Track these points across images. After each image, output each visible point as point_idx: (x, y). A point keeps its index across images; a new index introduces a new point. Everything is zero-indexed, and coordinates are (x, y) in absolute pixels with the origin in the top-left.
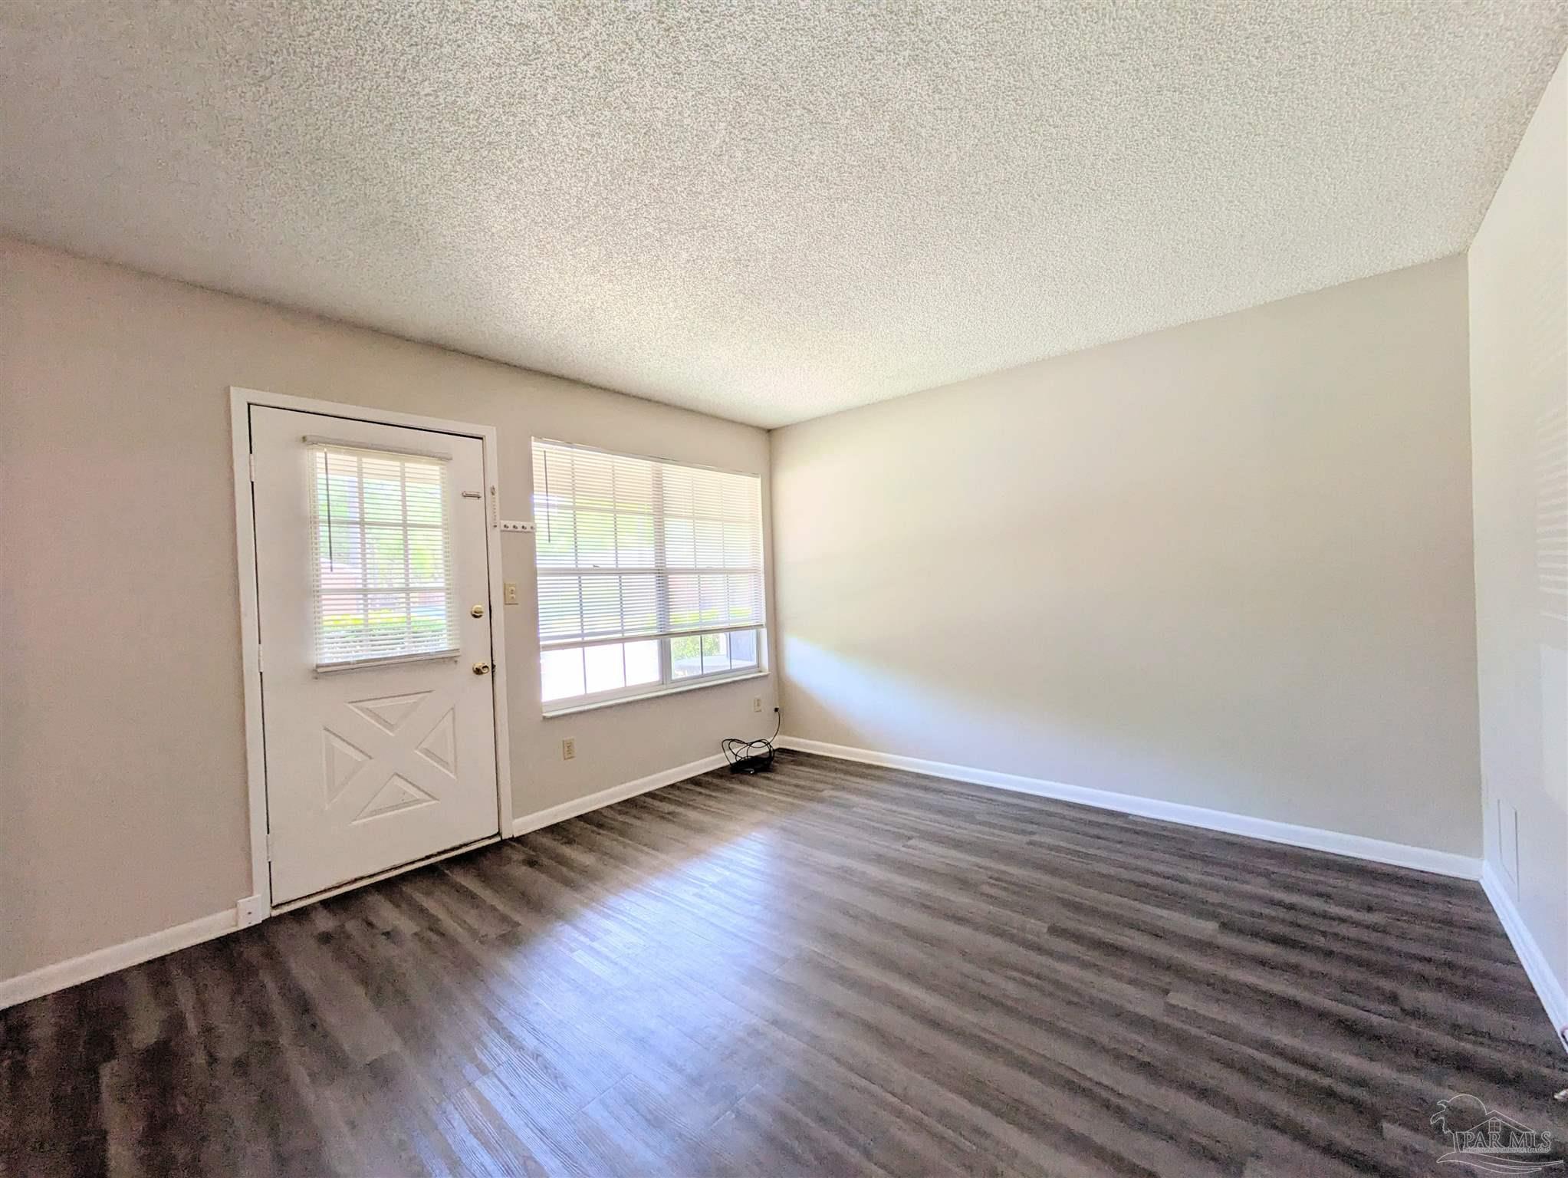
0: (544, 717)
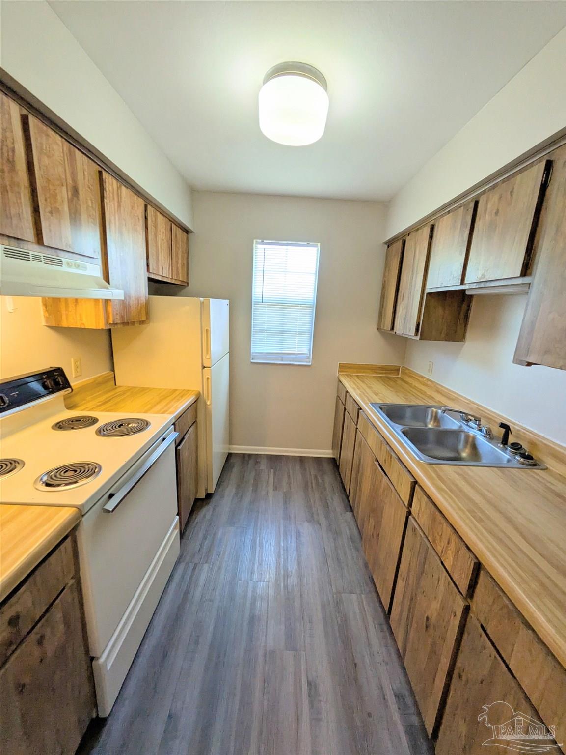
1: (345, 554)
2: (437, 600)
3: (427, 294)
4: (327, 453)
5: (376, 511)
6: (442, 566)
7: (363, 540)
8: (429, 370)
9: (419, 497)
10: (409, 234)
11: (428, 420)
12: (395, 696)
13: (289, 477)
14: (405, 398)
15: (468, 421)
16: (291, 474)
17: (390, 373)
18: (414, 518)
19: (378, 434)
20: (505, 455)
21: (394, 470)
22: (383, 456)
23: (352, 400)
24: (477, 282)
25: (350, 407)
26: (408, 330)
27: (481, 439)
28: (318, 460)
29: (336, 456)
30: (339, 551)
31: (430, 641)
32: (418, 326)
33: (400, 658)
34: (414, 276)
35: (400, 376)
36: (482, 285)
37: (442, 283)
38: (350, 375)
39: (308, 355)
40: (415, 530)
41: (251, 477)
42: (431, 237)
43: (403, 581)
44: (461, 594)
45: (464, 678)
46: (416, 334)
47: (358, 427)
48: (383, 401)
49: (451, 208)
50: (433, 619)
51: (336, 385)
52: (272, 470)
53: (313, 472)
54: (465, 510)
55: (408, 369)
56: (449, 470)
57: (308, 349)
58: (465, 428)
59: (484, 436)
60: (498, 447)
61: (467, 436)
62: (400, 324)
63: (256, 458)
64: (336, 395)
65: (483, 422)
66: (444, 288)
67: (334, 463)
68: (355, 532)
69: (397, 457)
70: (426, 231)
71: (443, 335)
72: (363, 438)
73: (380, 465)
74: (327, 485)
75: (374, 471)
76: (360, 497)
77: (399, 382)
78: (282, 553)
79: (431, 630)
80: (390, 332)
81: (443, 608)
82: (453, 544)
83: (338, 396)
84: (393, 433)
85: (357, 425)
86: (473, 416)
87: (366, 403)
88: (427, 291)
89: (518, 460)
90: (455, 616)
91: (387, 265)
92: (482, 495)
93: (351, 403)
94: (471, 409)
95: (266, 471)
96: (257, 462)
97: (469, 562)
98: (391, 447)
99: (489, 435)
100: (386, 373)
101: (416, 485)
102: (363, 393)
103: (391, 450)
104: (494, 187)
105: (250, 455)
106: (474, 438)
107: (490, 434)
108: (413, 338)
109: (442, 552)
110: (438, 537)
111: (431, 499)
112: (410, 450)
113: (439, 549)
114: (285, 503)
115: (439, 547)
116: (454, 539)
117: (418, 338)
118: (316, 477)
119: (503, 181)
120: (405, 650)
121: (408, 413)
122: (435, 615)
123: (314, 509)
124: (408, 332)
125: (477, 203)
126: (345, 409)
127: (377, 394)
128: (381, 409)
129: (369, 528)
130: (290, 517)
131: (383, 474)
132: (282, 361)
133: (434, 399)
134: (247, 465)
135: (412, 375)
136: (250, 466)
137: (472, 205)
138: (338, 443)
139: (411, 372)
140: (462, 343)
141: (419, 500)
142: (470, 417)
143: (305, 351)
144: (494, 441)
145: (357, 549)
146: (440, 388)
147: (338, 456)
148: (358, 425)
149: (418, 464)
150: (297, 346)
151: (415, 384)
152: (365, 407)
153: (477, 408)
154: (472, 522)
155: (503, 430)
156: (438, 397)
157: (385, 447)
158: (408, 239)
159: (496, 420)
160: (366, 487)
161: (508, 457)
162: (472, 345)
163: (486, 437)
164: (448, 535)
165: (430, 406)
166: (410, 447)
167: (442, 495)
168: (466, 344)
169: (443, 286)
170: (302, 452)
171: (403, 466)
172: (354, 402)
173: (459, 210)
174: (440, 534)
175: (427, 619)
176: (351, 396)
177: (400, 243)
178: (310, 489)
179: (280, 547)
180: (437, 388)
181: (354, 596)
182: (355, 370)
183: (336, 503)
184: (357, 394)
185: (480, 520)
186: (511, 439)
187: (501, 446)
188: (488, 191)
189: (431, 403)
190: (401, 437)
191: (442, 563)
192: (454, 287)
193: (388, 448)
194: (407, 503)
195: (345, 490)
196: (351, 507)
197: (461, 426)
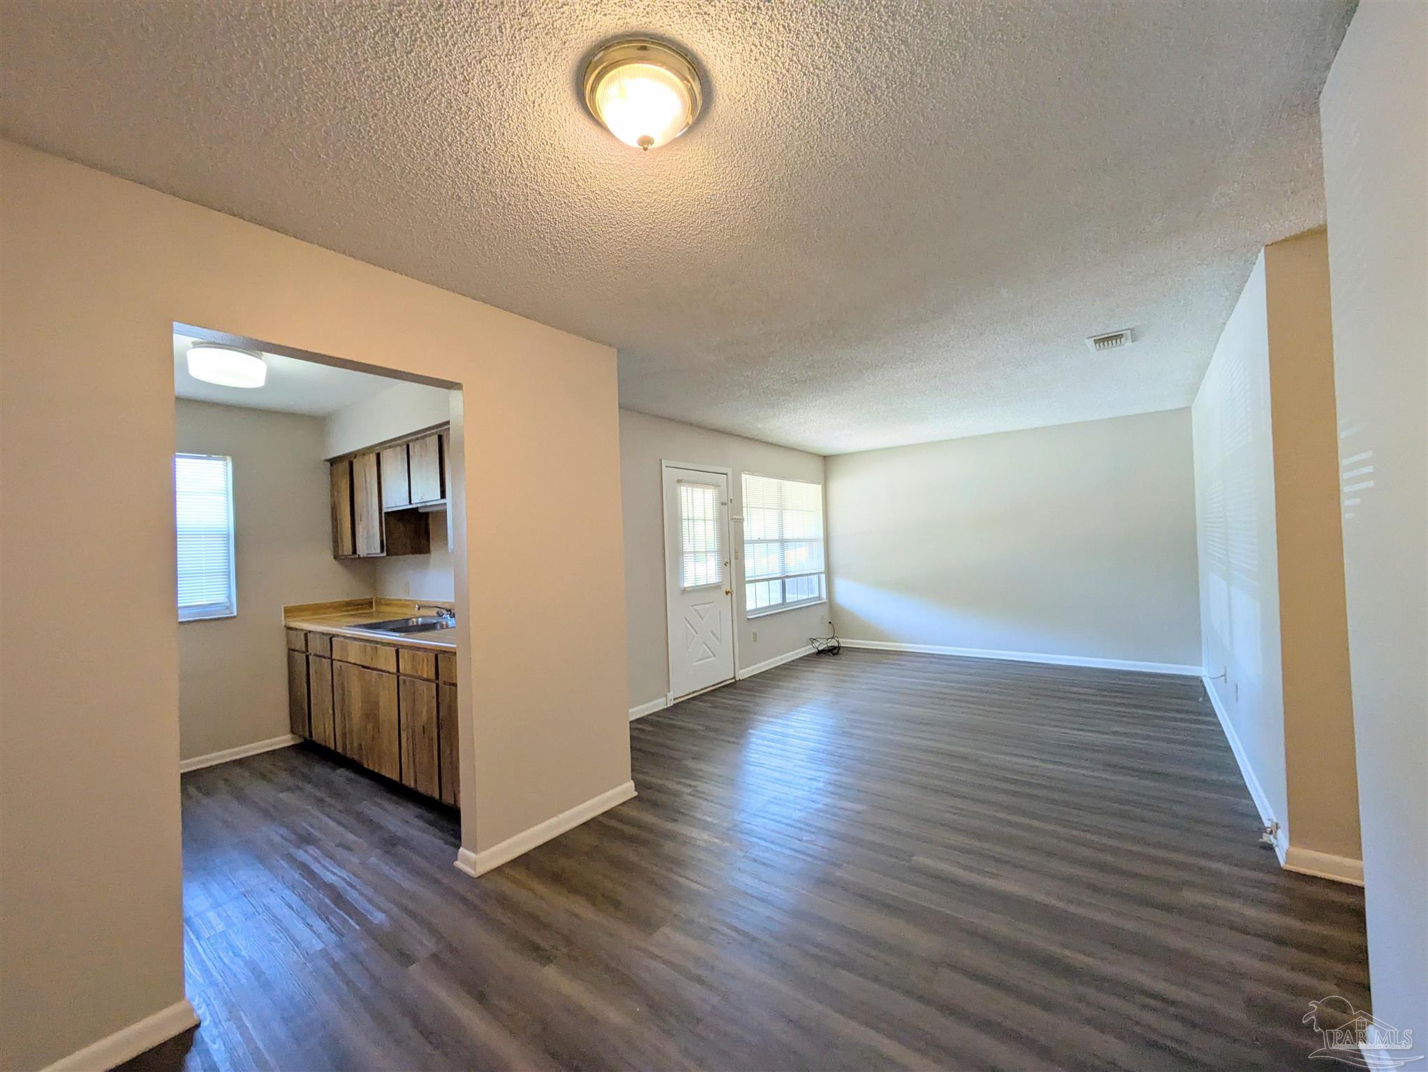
0: (748, 619)
3: (385, 513)
5: (372, 711)
9: (403, 656)
10: (355, 457)
17: (360, 609)
18: (402, 674)
19: (360, 642)
21: (382, 657)
22: (369, 656)
23: (317, 634)
25: (315, 645)
26: (373, 548)
32: (382, 544)
34: (369, 497)
35: (372, 609)
38: (305, 619)
42: (378, 464)
44: (433, 681)
46: (382, 551)
49: (389, 445)
51: (284, 633)
55: (386, 598)
57: (228, 595)
62: (362, 544)
64: (287, 650)
66: (397, 508)
70: (373, 458)
71: (408, 550)
72: (342, 663)
73: (367, 668)
77: (375, 614)
80: (353, 557)
83: (290, 650)
85: (331, 657)
87: (339, 628)
88: (385, 510)
90: (434, 698)
91: (334, 485)
93: (317, 640)
100: (356, 610)
101: (399, 649)
108: (380, 556)
111: (409, 647)
117: (385, 554)
119: (418, 438)
124: (373, 550)
125: (408, 447)
126: (308, 656)
131: (372, 672)
135: (388, 602)
137: (404, 448)
140: (427, 555)
141: (403, 658)
143: (222, 598)
148: (334, 655)
150: (204, 594)
151: (394, 610)
152: (339, 631)
158: (355, 461)
162: (435, 555)
168: (432, 556)
169: (396, 506)
172: (321, 634)
173: (395, 448)
176: (314, 631)
177: (346, 464)
182: (312, 612)
184: (323, 628)
188: (415, 441)
191: (423, 679)
192: (404, 506)
193: (373, 644)
194: (395, 671)
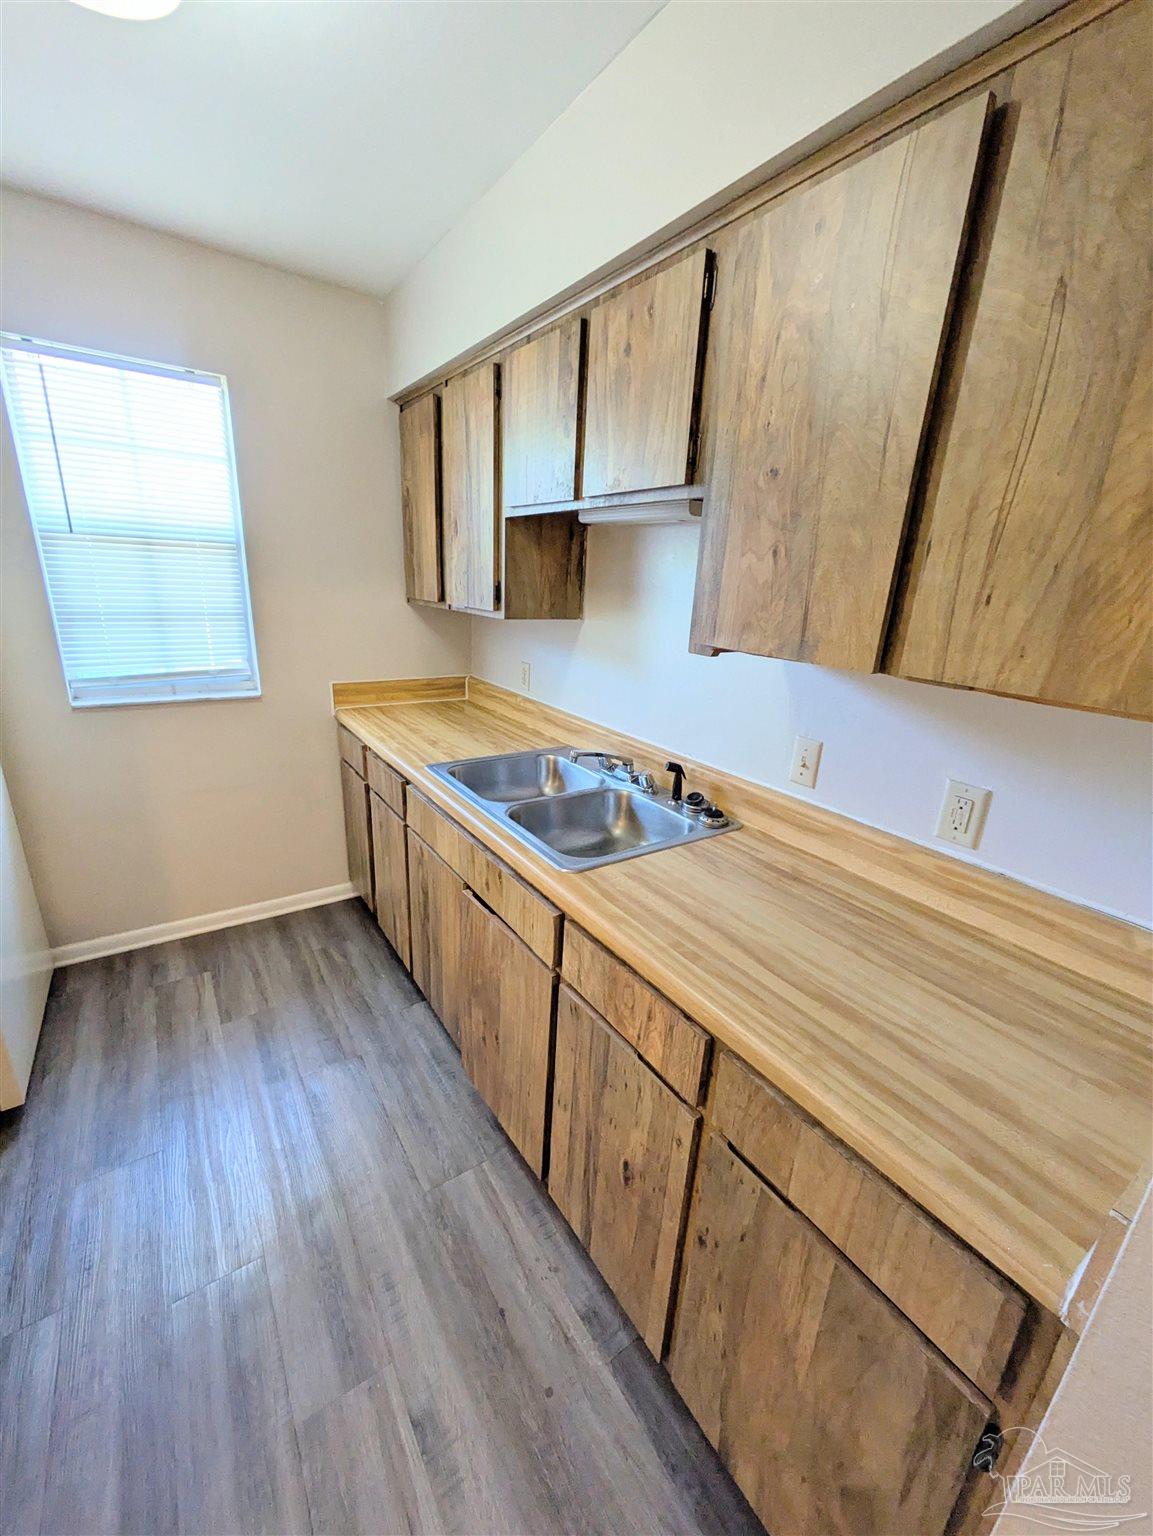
1: (428, 1095)
2: (640, 1128)
3: (507, 519)
4: (342, 891)
5: (482, 990)
6: (640, 1062)
7: (464, 1054)
8: (524, 679)
9: (575, 945)
10: (446, 381)
11: (543, 780)
12: (583, 1319)
13: (257, 974)
14: (491, 743)
15: (611, 768)
16: (261, 965)
17: (447, 695)
18: (570, 986)
19: (461, 832)
20: (684, 818)
21: (512, 902)
22: (480, 873)
23: (382, 765)
24: (605, 495)
25: (379, 780)
26: (477, 599)
27: (640, 798)
28: (322, 913)
29: (364, 890)
30: (416, 1097)
31: (636, 1201)
32: (497, 589)
33: (582, 1249)
34: (474, 481)
35: (467, 698)
36: (616, 501)
37: (536, 497)
38: (364, 709)
39: (249, 673)
40: (575, 1009)
41: (145, 1011)
42: (498, 393)
43: (565, 1110)
44: (685, 1102)
45: (710, 1242)
46: (496, 607)
47: (408, 823)
48: (453, 757)
49: (532, 331)
50: (638, 1162)
51: (334, 735)
52: (207, 976)
53: (316, 945)
54: (666, 946)
55: (484, 683)
56: (613, 873)
57: (246, 657)
58: (611, 783)
59: (644, 792)
60: (669, 807)
61: (618, 798)
62: (459, 587)
63: (151, 957)
64: (339, 758)
65: (636, 766)
66: (541, 507)
67: (363, 909)
68: (441, 1041)
69: (512, 873)
70: (486, 377)
71: (546, 607)
72: (425, 846)
73: (476, 896)
74: (357, 962)
75: (464, 909)
76: (439, 967)
77: (468, 709)
78: (282, 1165)
79: (637, 1183)
80: (438, 606)
81: (653, 1134)
82: (658, 1017)
83: (344, 761)
84: (490, 821)
85: (405, 819)
86: (617, 758)
87: (417, 768)
88: (507, 513)
89: (704, 823)
90: (679, 1143)
91: (406, 453)
92: (682, 907)
93: (382, 774)
94: (612, 745)
95: (190, 981)
96: (157, 966)
97: (695, 1045)
98: (495, 854)
99: (653, 790)
100: (440, 696)
101: (566, 923)
102: (406, 747)
103: (498, 861)
104: (613, 294)
105: (129, 957)
106: (629, 798)
107: (651, 787)
108: (491, 615)
109: (639, 1038)
110: (627, 1013)
111: (599, 942)
112: (537, 852)
113: (632, 1033)
114: (261, 1039)
115: (631, 1032)
116: (660, 1010)
117: (501, 615)
118: (324, 951)
119: (631, 283)
120: (588, 1233)
121: (502, 773)
122: (640, 1152)
123: (339, 1029)
124: (478, 602)
125: (585, 324)
126: (367, 789)
127: (435, 742)
128: (453, 774)
129: (472, 1026)
130: (283, 1071)
131: (486, 911)
132: (175, 693)
133: (543, 734)
134: (127, 986)
135: (493, 693)
136: (134, 985)
137: (576, 327)
138: (362, 862)
139: (490, 687)
140: (579, 620)
141: (577, 951)
142: (614, 761)
143: (237, 662)
144: (658, 797)
145: (451, 1075)
146: (547, 710)
147: (370, 891)
148: (408, 819)
149: (561, 878)
150: (211, 652)
151: (501, 709)
152: (416, 774)
153: (622, 742)
154: (686, 967)
155: (672, 775)
156: (550, 731)
157: (482, 857)
158: (446, 393)
159: (656, 758)
160: (451, 945)
161: (688, 821)
162: (596, 622)
163: (647, 792)
164: (647, 1005)
165: (540, 751)
166: (535, 846)
167: (619, 929)
168: (586, 622)
169: (538, 502)
170: (279, 907)
171: (530, 889)
172: (388, 770)
173: (551, 334)
174: (630, 1006)
175: (626, 1164)
176: (377, 756)
177: (428, 403)
178: (318, 988)
179: (273, 1155)
180: (546, 713)
181: (469, 1176)
182: (373, 696)
183: (386, 991)
184: (391, 750)
185: (695, 958)
186: (686, 790)
187: (673, 803)
188: (604, 302)
189: (544, 745)
190: (512, 828)
191: (640, 1057)
192: (561, 505)
193: (490, 858)
194: (550, 963)
195: (400, 962)
196: (419, 991)
197: (603, 782)
